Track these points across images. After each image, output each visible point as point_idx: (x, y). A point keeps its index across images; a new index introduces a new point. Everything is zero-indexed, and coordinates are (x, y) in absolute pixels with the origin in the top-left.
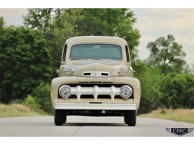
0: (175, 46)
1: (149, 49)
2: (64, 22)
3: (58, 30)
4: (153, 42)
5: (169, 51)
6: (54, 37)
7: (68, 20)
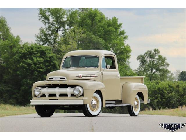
0: (160, 58)
1: (139, 61)
2: (69, 39)
3: (65, 46)
4: (142, 55)
5: (155, 62)
6: (61, 52)
7: (73, 38)
